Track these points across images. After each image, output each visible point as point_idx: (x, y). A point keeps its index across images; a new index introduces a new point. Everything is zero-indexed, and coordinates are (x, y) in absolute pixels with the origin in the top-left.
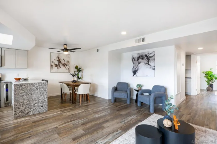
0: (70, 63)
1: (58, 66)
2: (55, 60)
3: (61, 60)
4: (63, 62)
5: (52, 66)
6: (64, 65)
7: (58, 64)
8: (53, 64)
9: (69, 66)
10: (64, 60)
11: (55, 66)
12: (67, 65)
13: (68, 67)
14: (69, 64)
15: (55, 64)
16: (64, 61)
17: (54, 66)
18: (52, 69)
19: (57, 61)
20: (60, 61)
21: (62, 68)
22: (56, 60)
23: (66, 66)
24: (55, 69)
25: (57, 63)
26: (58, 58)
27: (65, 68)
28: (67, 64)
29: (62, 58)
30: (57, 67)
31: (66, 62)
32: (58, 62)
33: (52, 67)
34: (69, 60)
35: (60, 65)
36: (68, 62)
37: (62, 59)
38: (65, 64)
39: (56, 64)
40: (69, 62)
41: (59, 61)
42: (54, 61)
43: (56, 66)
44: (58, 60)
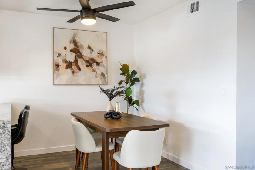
0: (106, 57)
1: (74, 67)
2: (65, 48)
3: (81, 50)
4: (86, 53)
5: (58, 66)
6: (90, 63)
7: (72, 60)
8: (60, 61)
9: (104, 67)
10: (89, 48)
11: (65, 65)
12: (98, 64)
13: (100, 70)
14: (104, 59)
15: (66, 62)
16: (91, 53)
17: (63, 65)
18: (58, 75)
19: (71, 51)
20: (79, 52)
21: (85, 73)
22: (69, 49)
23: (95, 65)
24: (66, 74)
25: (71, 57)
26: (75, 42)
27: (94, 71)
28: (99, 60)
29: (84, 41)
30: (72, 69)
31: (94, 55)
32: (74, 54)
33: (58, 71)
34: (104, 50)
35: (80, 62)
36: (101, 54)
37: (86, 46)
38: (93, 60)
39: (68, 60)
40: (105, 55)
41: (76, 51)
42: (63, 53)
43: (69, 65)
44: (75, 49)
